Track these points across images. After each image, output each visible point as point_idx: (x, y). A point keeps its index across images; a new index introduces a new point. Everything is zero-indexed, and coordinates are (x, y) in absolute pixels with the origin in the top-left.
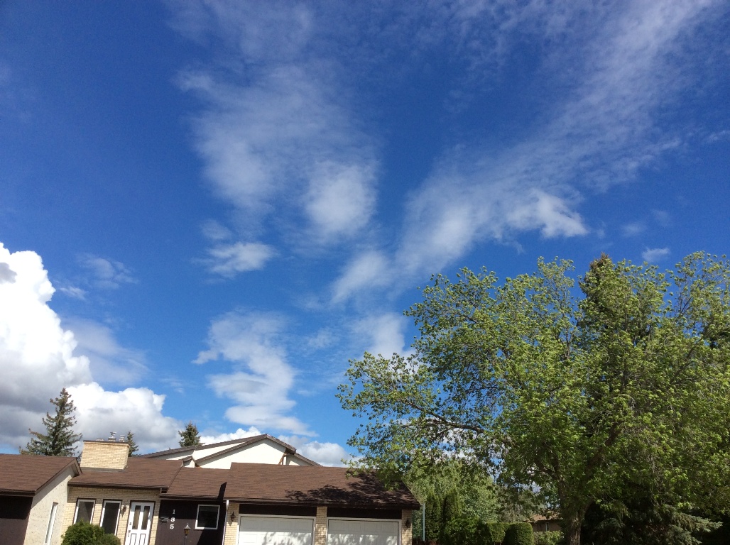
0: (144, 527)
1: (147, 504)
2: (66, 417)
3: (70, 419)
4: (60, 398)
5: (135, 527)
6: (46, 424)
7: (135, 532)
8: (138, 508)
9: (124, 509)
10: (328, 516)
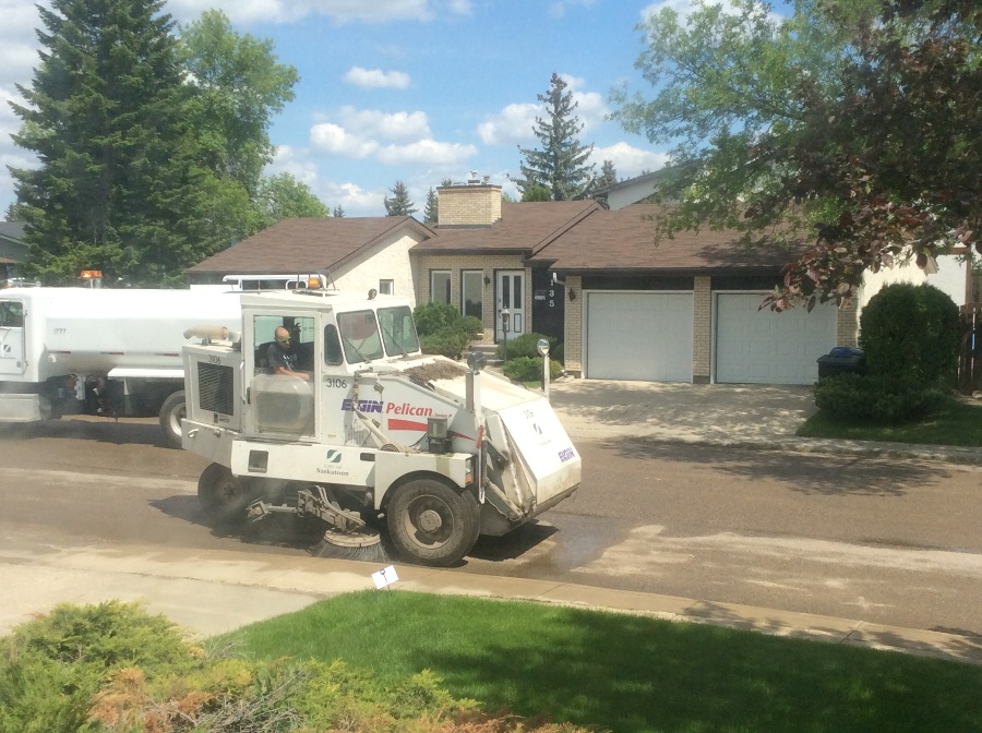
0: (518, 305)
1: (517, 273)
5: (506, 303)
7: (507, 311)
8: (506, 279)
9: (487, 281)
10: (713, 287)
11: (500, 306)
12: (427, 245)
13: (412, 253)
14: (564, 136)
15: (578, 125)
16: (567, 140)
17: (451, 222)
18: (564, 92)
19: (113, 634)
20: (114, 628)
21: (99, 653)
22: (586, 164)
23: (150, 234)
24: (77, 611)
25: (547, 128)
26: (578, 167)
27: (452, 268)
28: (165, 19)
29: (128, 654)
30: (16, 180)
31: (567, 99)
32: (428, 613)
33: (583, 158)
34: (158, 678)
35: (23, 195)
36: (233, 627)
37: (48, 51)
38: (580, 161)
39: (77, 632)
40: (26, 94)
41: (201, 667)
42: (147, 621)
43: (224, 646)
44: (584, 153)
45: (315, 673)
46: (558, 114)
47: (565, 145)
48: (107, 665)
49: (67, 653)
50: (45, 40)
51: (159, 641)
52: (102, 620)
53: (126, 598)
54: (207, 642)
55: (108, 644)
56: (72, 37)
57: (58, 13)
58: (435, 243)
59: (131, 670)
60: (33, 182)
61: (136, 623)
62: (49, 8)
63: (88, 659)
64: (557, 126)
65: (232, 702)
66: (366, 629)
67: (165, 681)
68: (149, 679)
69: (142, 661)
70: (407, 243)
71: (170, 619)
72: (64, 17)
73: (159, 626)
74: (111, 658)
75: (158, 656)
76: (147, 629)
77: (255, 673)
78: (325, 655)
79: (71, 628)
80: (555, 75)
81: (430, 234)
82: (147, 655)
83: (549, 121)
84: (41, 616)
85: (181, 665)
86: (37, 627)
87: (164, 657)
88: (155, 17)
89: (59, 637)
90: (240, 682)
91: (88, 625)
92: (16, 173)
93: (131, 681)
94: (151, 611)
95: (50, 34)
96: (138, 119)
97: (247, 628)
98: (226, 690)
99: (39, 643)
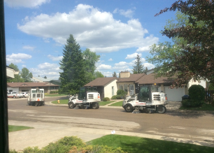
0: (133, 90)
1: (133, 85)
2: (140, 61)
3: (140, 62)
4: (137, 57)
5: (131, 90)
6: (135, 64)
7: (131, 91)
8: (131, 86)
9: (128, 86)
10: (164, 86)
11: (130, 90)
12: (119, 81)
13: (117, 82)
14: (139, 64)
15: (141, 62)
16: (140, 64)
17: (122, 77)
18: (139, 57)
19: (73, 141)
20: (73, 140)
21: (70, 144)
22: (143, 68)
23: (78, 81)
24: (67, 138)
25: (137, 63)
26: (142, 68)
27: (123, 84)
28: (80, 50)
29: (74, 144)
30: (60, 74)
31: (140, 58)
32: (120, 138)
33: (143, 67)
34: (79, 148)
35: (61, 76)
36: (90, 140)
37: (64, 56)
38: (142, 67)
39: (67, 141)
40: (61, 62)
41: (85, 146)
42: (78, 139)
43: (89, 143)
44: (142, 66)
45: (102, 147)
46: (138, 61)
47: (140, 65)
48: (72, 146)
49: (66, 144)
50: (64, 54)
51: (79, 142)
52: (71, 139)
53: (75, 136)
54: (86, 143)
55: (72, 142)
56: (67, 53)
57: (65, 50)
58: (120, 81)
59: (75, 147)
60: (62, 74)
61: (76, 139)
62: (64, 50)
63: (69, 145)
64: (138, 62)
65: (90, 152)
66: (110, 141)
67: (80, 148)
68: (78, 148)
69: (77, 145)
70: (116, 81)
71: (81, 139)
72: (66, 51)
73: (79, 140)
74: (72, 145)
75: (79, 144)
76: (78, 140)
77: (93, 147)
78: (104, 145)
79: (66, 140)
80: (138, 55)
81: (119, 79)
82: (77, 144)
83: (137, 61)
84: (62, 138)
85: (82, 146)
86: (61, 140)
87: (80, 145)
88: (79, 50)
89: (65, 142)
90: (91, 149)
91: (69, 139)
92: (60, 73)
93: (75, 148)
94: (78, 138)
95: (64, 53)
96: (76, 65)
97: (92, 140)
98: (89, 150)
99: (62, 142)
